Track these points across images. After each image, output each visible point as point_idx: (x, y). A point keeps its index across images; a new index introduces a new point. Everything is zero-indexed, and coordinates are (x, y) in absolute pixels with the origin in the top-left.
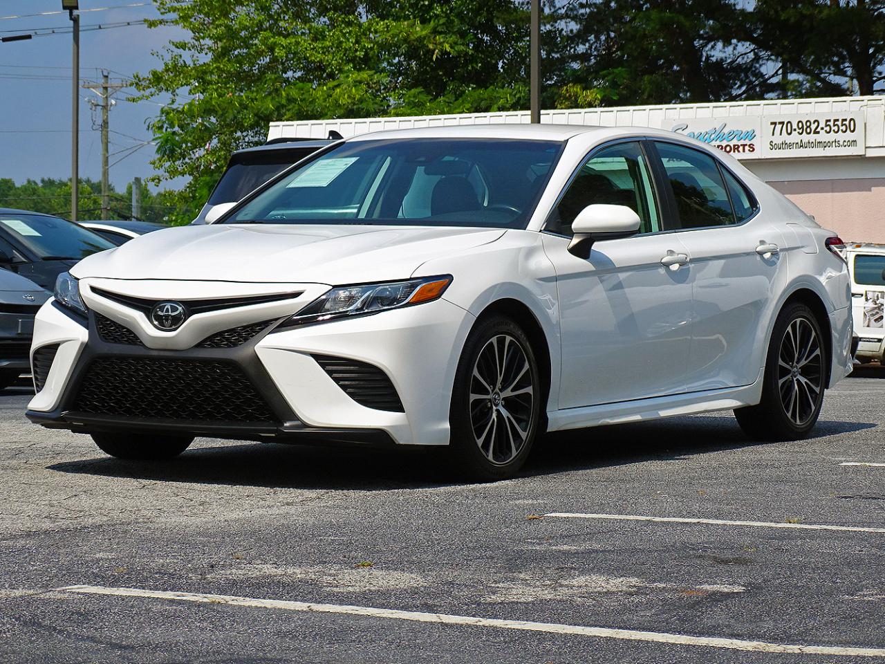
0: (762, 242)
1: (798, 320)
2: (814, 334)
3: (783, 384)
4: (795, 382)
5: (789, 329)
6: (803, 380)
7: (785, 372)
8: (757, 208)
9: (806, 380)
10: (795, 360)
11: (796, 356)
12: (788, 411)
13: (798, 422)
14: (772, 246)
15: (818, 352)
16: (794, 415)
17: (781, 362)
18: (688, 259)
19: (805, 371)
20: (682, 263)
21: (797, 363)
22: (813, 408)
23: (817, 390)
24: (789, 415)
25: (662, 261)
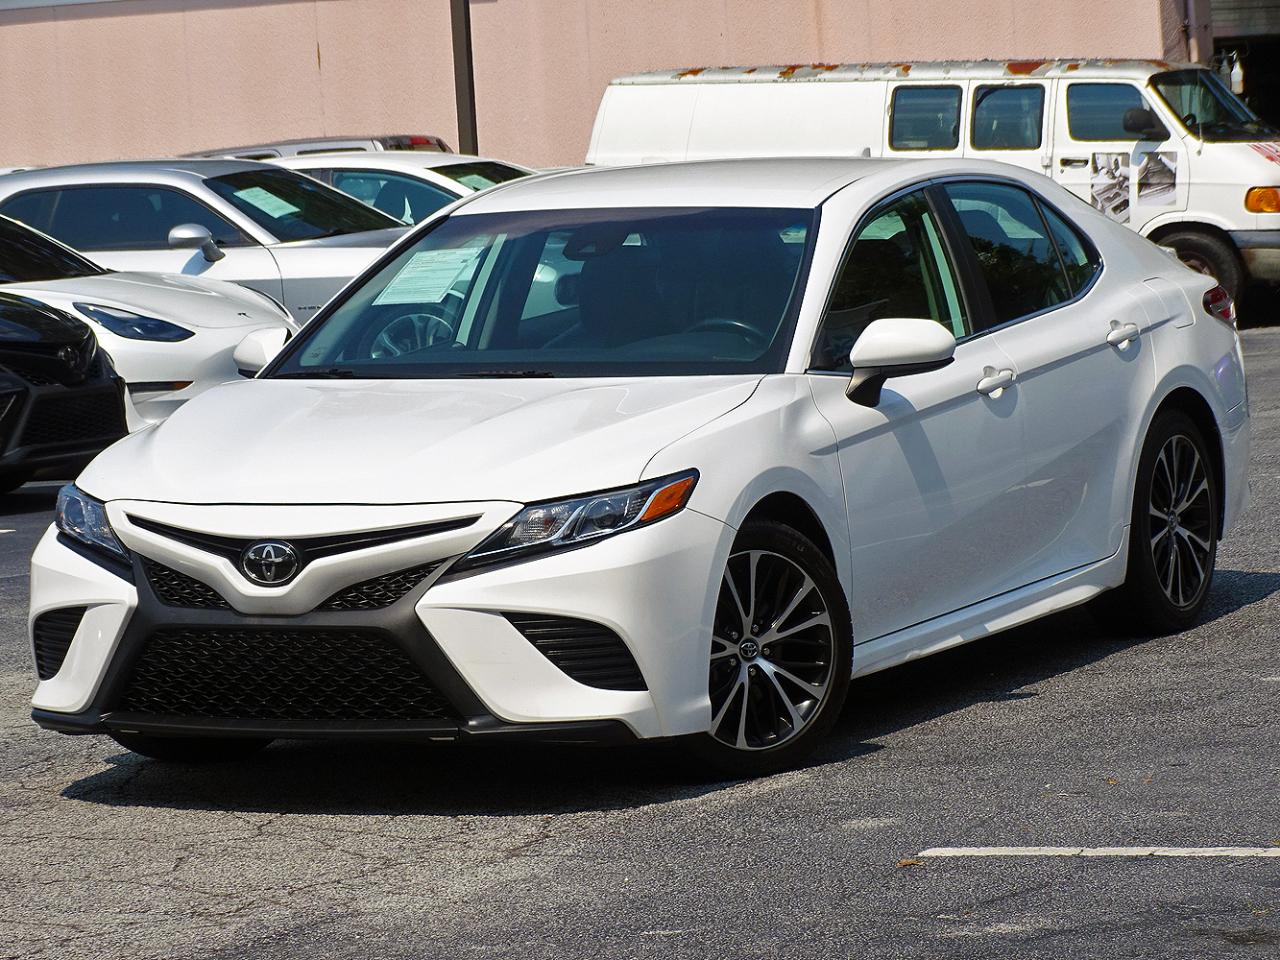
0: (1115, 323)
1: (1175, 438)
2: (1197, 457)
3: (1157, 544)
4: (1174, 538)
5: (1162, 455)
6: (1185, 533)
7: (1159, 524)
8: (1099, 264)
9: (1188, 533)
10: (1173, 503)
11: (1174, 496)
12: (1166, 587)
13: (1182, 603)
14: (1129, 329)
15: (1204, 485)
16: (1175, 592)
17: (1153, 511)
18: (1014, 378)
19: (1187, 519)
20: (1007, 385)
21: (1175, 507)
22: (1202, 576)
23: (1206, 546)
24: (1168, 593)
25: (979, 388)
